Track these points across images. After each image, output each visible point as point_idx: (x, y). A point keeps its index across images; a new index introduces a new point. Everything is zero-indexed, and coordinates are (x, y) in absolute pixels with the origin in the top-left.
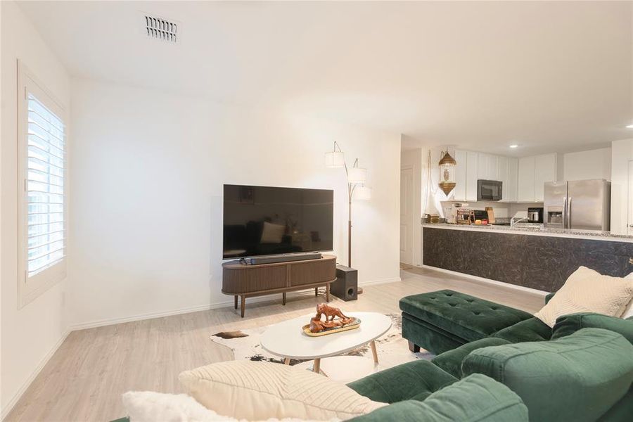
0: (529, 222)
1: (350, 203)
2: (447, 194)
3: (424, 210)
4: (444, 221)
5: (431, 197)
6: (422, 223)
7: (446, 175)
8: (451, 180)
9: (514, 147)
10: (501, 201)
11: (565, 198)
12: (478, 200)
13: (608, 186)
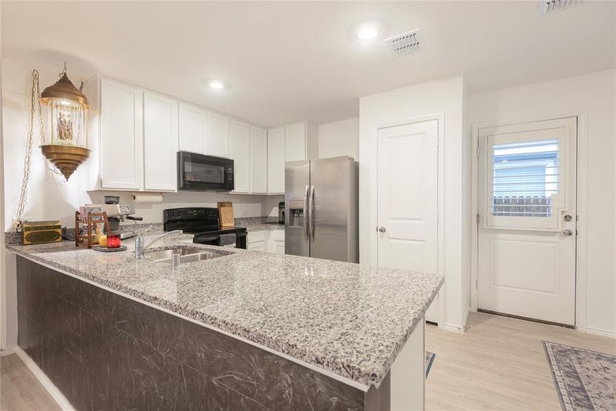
3: (17, 209)
6: (9, 246)
9: (216, 86)
10: (233, 192)
11: (307, 187)
12: (180, 189)
13: (356, 168)
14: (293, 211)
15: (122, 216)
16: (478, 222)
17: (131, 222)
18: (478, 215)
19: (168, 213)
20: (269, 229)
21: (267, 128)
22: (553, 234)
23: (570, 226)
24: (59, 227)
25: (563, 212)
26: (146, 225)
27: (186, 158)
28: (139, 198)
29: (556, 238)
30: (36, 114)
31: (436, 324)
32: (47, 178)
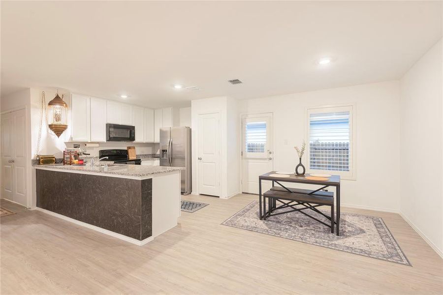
6: (33, 165)
7: (57, 118)
10: (135, 142)
11: (169, 140)
12: (107, 141)
13: (190, 130)
14: (163, 151)
15: (81, 153)
16: (242, 155)
17: (85, 156)
18: (242, 152)
19: (101, 152)
20: (154, 160)
21: (154, 109)
22: (265, 159)
23: (271, 156)
24: (54, 157)
25: (268, 151)
26: (91, 158)
27: (111, 128)
28: (88, 145)
29: (267, 161)
30: (44, 110)
31: (219, 197)
32: (48, 136)
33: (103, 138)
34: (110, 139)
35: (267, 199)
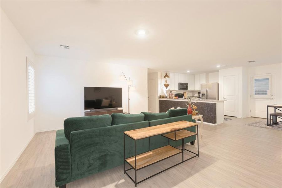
0: (198, 97)
1: (129, 92)
2: (167, 88)
3: (160, 93)
4: (166, 97)
5: (162, 89)
6: (159, 98)
7: (166, 82)
8: (168, 83)
9: (188, 71)
10: (187, 90)
11: (206, 89)
13: (218, 85)
14: (202, 94)
16: (251, 96)
19: (176, 94)
23: (273, 97)
27: (180, 84)
28: (173, 91)
29: (269, 100)
31: (237, 117)
33: (177, 88)
34: (180, 89)
35: (272, 116)
